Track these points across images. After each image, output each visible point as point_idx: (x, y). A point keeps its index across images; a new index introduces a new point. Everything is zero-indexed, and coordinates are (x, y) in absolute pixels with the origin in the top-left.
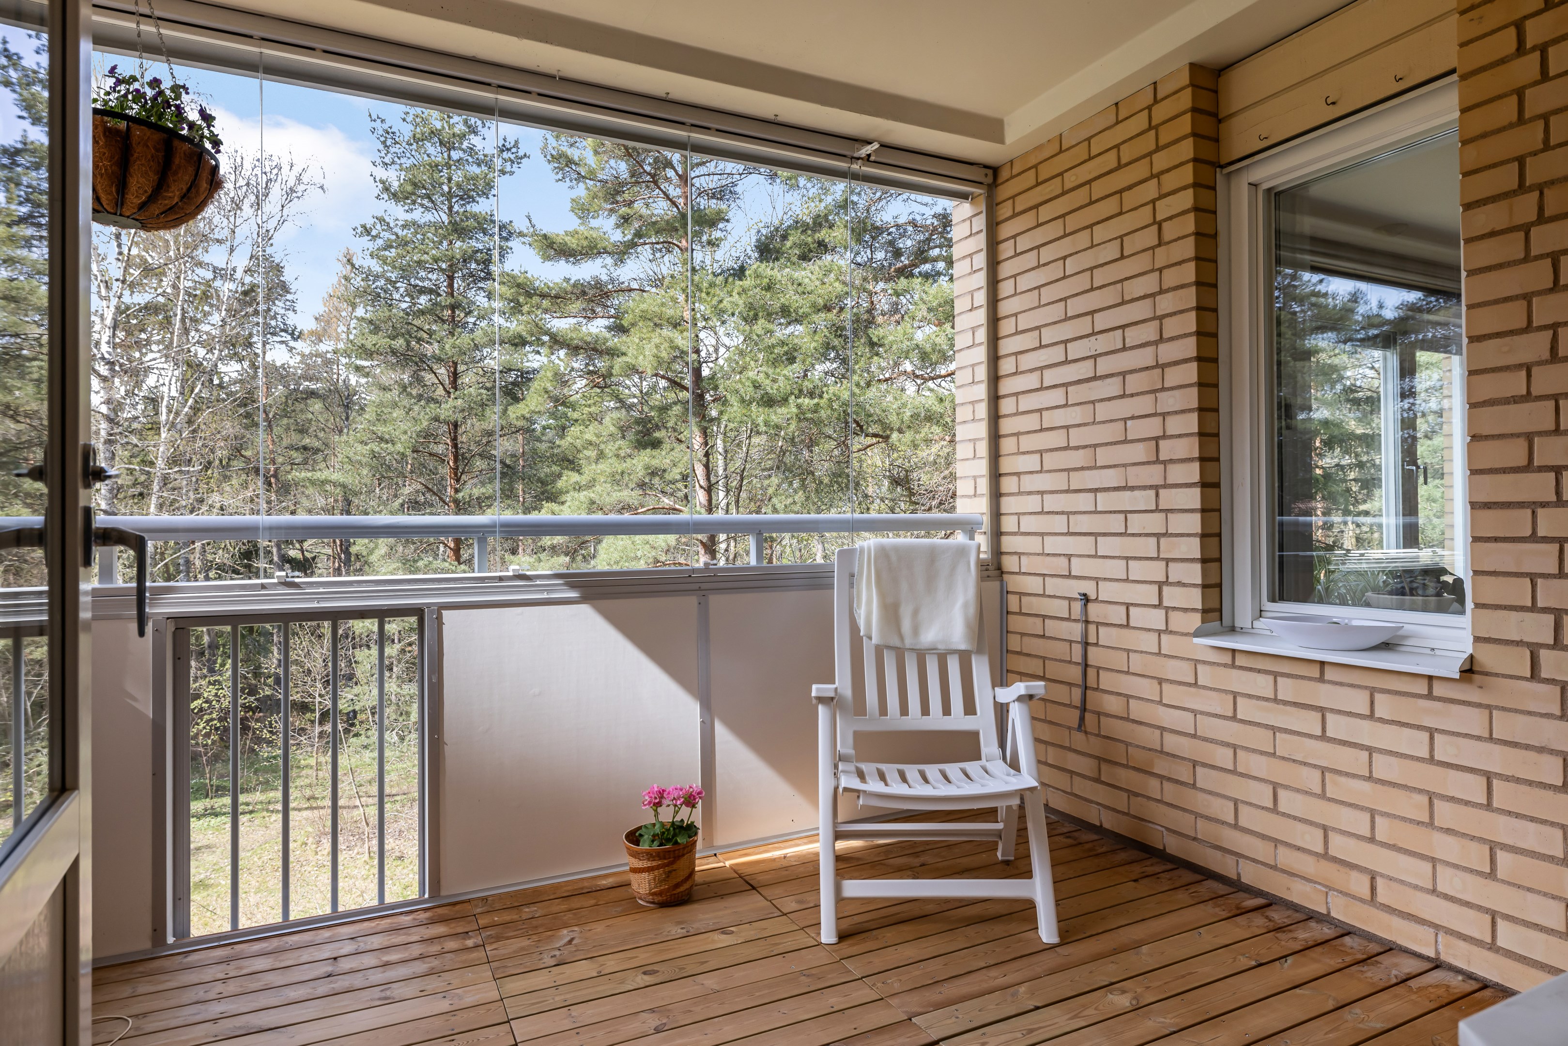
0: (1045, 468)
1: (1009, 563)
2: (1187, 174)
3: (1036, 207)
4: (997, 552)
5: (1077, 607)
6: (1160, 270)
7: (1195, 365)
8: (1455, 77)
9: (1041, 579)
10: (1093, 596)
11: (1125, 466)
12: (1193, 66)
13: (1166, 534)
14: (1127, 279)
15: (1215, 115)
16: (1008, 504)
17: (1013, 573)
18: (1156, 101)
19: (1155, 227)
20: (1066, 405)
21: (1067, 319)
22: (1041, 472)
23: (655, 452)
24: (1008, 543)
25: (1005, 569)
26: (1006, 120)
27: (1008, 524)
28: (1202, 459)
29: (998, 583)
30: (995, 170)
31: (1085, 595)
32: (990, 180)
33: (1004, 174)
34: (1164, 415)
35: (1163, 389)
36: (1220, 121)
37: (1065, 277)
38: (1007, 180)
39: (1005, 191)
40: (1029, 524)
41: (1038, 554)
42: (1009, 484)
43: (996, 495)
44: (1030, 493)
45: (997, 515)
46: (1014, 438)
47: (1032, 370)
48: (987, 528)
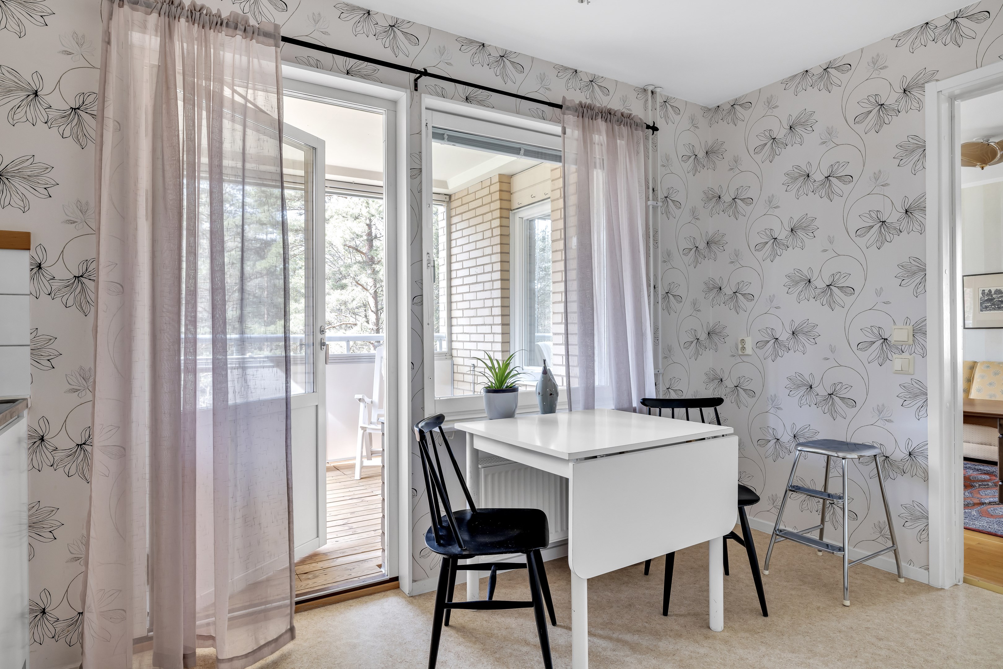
0: (464, 316)
1: (454, 353)
2: (497, 214)
3: (462, 214)
4: (451, 349)
5: (472, 369)
6: (492, 246)
7: (500, 282)
8: (549, 200)
9: (462, 359)
10: (476, 365)
11: (484, 316)
12: (500, 175)
13: (494, 342)
14: (485, 247)
15: (510, 192)
16: (455, 330)
17: (455, 357)
18: (491, 185)
19: (491, 230)
20: (469, 292)
21: (470, 259)
22: (463, 317)
23: (344, 291)
24: (455, 345)
25: (453, 356)
26: (447, 181)
27: (454, 337)
28: (502, 315)
29: (450, 361)
30: (450, 196)
31: (474, 365)
32: (448, 199)
33: (453, 198)
34: (493, 299)
35: (493, 289)
36: (511, 194)
37: (469, 243)
38: (454, 201)
39: (454, 204)
40: (461, 337)
41: (462, 349)
42: (454, 322)
43: (450, 326)
44: (460, 325)
45: (450, 334)
46: (456, 304)
47: (460, 277)
48: (446, 339)
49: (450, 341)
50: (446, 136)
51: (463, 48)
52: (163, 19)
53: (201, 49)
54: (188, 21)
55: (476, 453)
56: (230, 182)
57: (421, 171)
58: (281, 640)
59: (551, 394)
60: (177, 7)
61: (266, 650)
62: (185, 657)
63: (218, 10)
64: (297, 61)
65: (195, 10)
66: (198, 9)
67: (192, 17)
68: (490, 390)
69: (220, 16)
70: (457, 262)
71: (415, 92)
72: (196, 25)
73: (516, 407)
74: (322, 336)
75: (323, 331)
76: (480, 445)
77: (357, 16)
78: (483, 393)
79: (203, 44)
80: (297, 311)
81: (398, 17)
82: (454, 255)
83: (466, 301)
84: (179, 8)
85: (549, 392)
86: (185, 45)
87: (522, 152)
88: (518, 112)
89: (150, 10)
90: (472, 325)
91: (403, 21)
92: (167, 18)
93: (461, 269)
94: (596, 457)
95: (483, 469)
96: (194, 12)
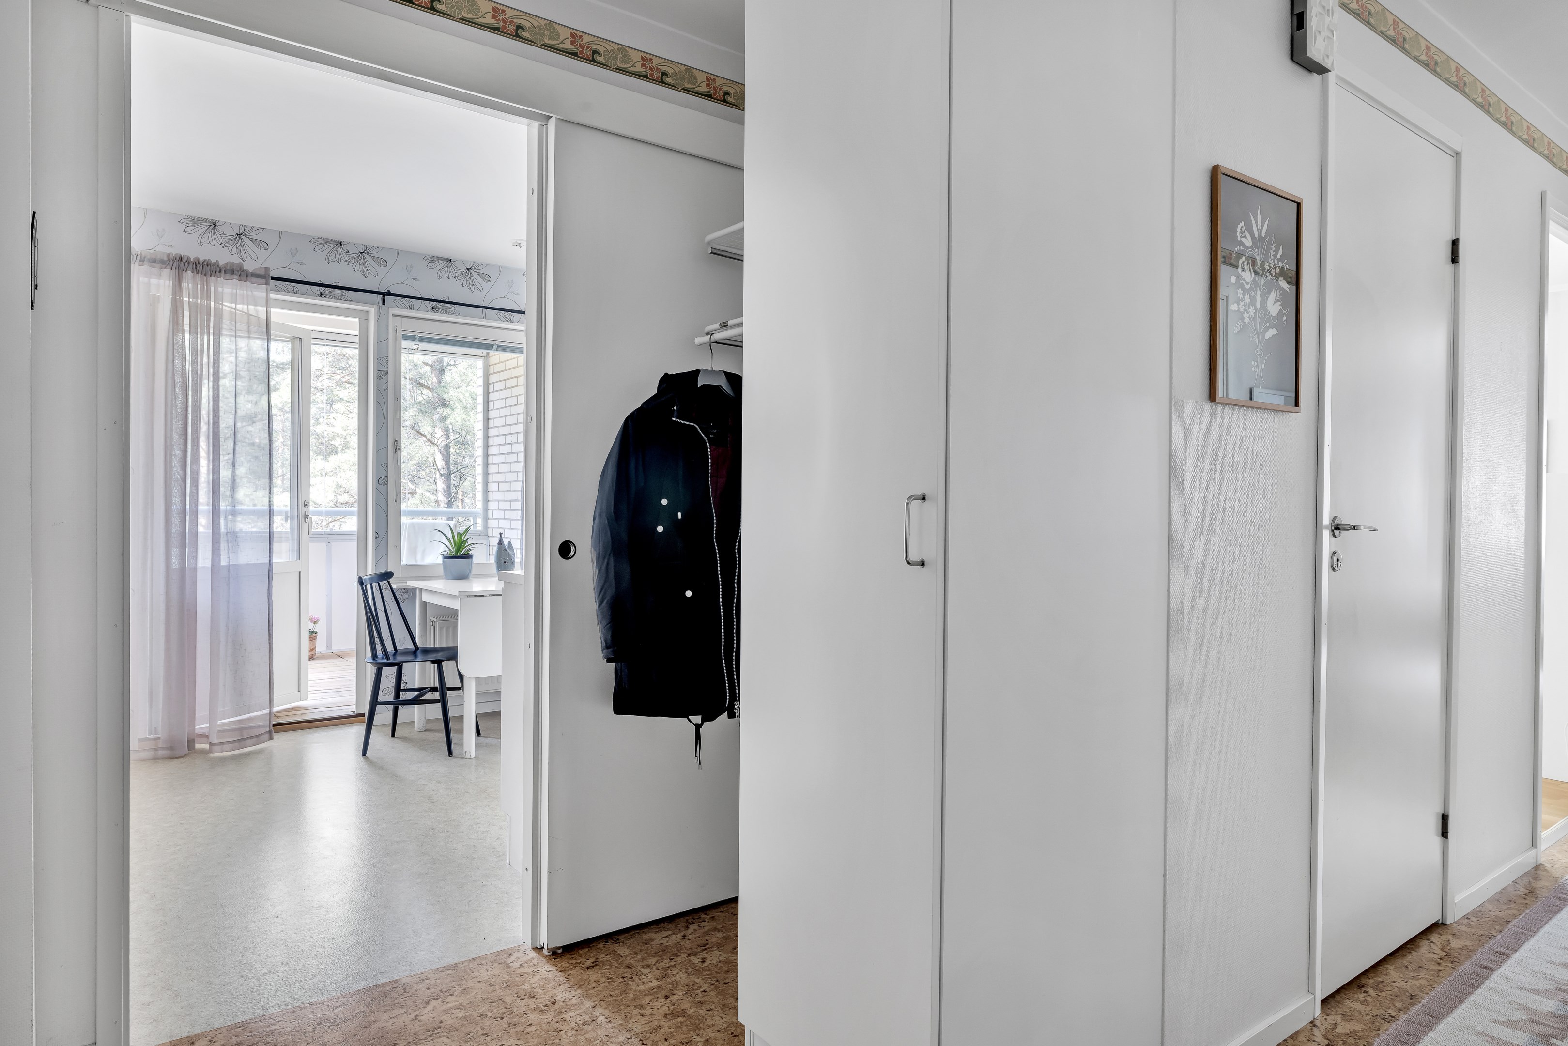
20: (505, 463)
21: (505, 425)
37: (505, 407)
41: (497, 528)
42: (491, 496)
43: (486, 500)
44: (496, 500)
45: (486, 509)
46: (492, 475)
47: (497, 445)
48: (481, 516)
49: (486, 519)
50: (417, 338)
51: (430, 265)
52: (174, 272)
53: (204, 286)
54: (193, 272)
55: (425, 605)
56: (226, 335)
57: (388, 373)
58: (262, 738)
59: (505, 562)
60: (185, 263)
61: (249, 742)
62: (188, 742)
63: (217, 261)
64: (278, 290)
65: (199, 263)
66: (201, 263)
67: (196, 269)
68: (446, 557)
69: (218, 266)
70: (494, 427)
71: (382, 306)
72: (200, 274)
73: (470, 572)
74: (306, 509)
75: (307, 505)
76: (426, 598)
77: (330, 247)
78: (440, 560)
79: (205, 283)
80: (324, 473)
81: (368, 244)
82: (491, 419)
83: (501, 473)
84: (186, 263)
85: (503, 561)
86: (190, 285)
87: (495, 347)
88: (484, 318)
89: (164, 266)
90: (507, 501)
91: (373, 247)
92: (177, 271)
93: (497, 436)
94: (483, 596)
95: (438, 622)
96: (197, 265)
